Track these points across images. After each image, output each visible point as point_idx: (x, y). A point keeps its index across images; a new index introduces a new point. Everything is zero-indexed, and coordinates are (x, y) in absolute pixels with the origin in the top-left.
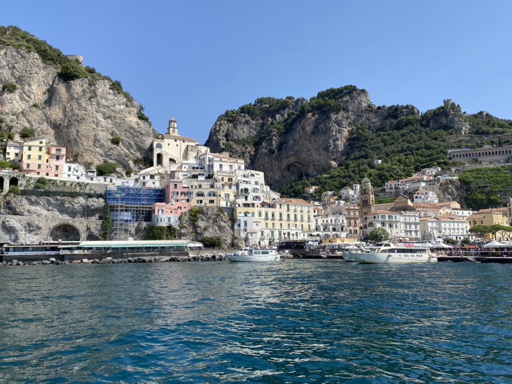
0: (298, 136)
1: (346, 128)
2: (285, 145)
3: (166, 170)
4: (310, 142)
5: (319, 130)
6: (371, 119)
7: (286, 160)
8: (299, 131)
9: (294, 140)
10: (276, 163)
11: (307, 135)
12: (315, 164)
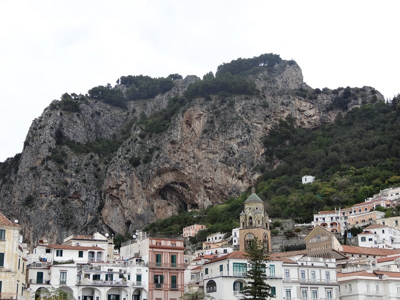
0: (179, 137)
1: (262, 124)
2: (157, 153)
4: (199, 148)
5: (214, 127)
6: (304, 111)
7: (157, 179)
8: (182, 129)
9: (173, 143)
10: (140, 183)
11: (196, 135)
12: (208, 186)
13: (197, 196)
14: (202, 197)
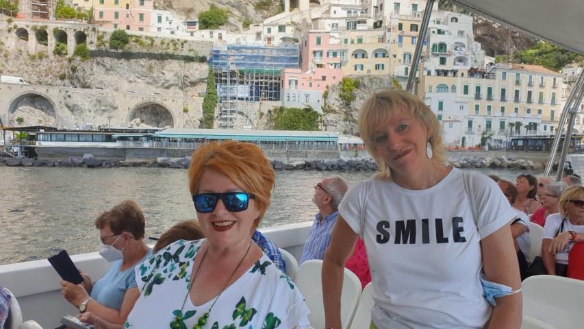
3: (304, 16)
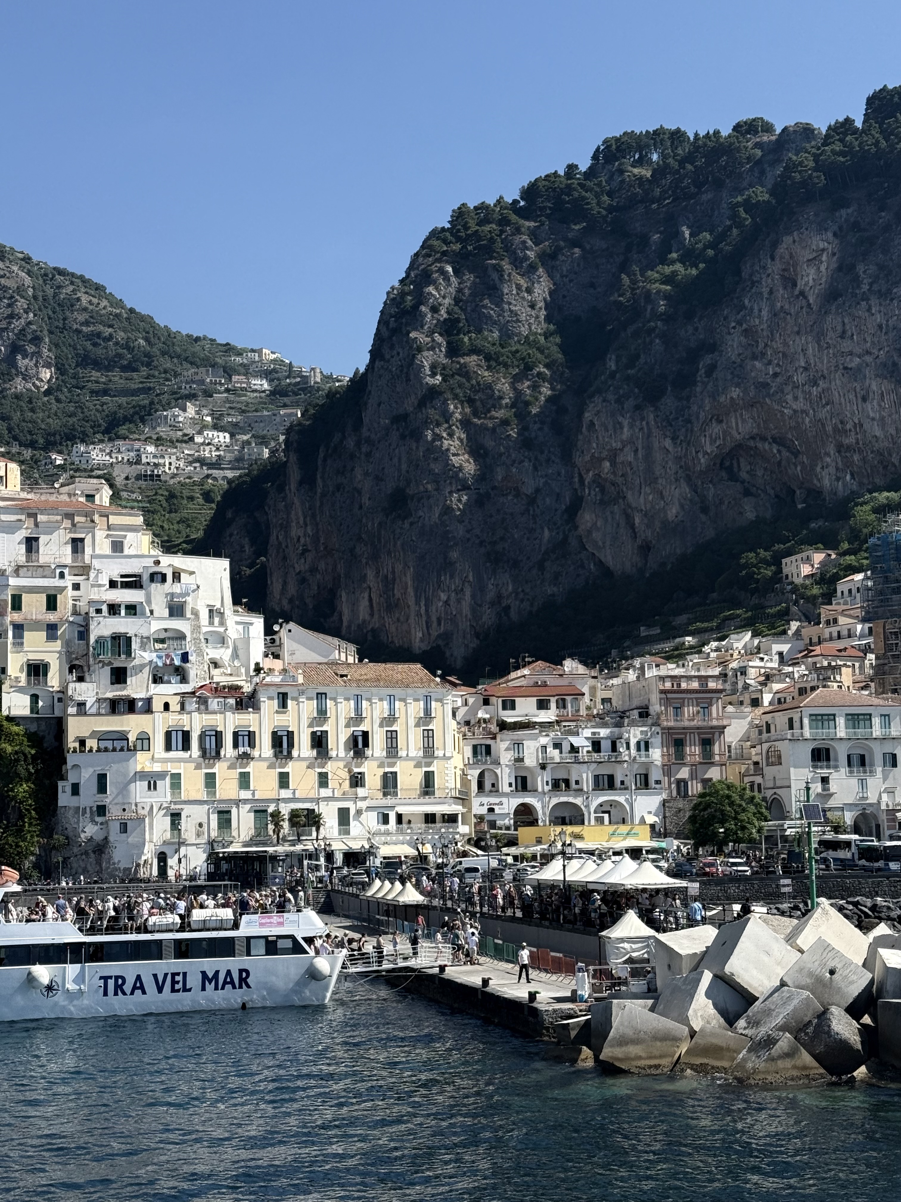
0: (764, 313)
5: (857, 282)
8: (771, 292)
9: (746, 332)
11: (809, 305)
12: (846, 441)
13: (818, 469)
14: (832, 470)
